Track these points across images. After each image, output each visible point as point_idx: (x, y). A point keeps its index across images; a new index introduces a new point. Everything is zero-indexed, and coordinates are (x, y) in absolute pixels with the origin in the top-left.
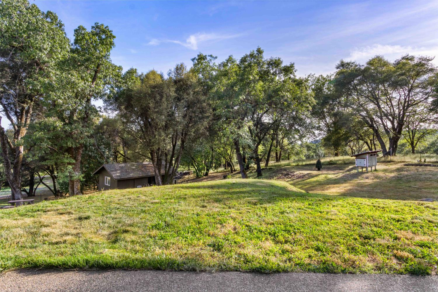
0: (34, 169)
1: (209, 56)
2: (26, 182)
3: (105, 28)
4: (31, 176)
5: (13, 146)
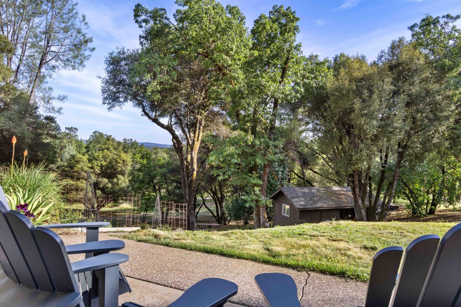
1: (443, 17)
3: (287, 10)
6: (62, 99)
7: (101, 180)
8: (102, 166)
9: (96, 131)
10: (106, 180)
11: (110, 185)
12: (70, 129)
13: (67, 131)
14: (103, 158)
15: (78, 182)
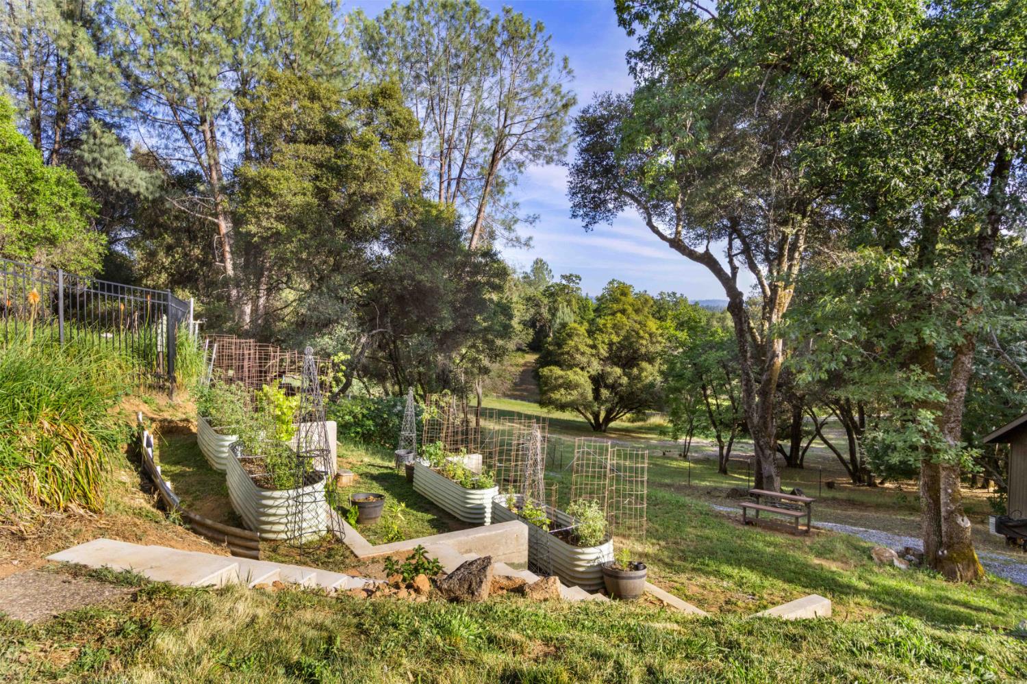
0: (802, 398)
2: (783, 430)
4: (794, 416)
5: (759, 338)
6: (532, 220)
7: (609, 370)
8: (611, 344)
9: (613, 280)
10: (618, 371)
11: (625, 380)
12: (568, 278)
13: (564, 282)
14: (613, 328)
15: (569, 372)
